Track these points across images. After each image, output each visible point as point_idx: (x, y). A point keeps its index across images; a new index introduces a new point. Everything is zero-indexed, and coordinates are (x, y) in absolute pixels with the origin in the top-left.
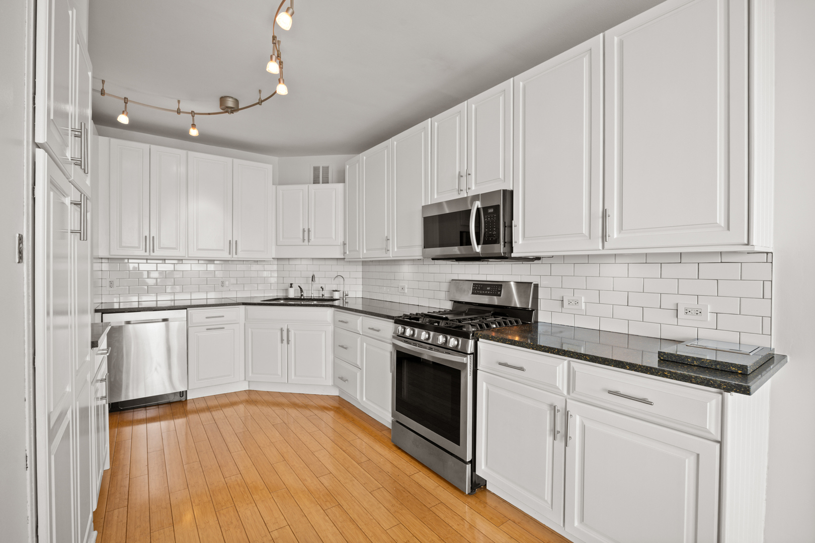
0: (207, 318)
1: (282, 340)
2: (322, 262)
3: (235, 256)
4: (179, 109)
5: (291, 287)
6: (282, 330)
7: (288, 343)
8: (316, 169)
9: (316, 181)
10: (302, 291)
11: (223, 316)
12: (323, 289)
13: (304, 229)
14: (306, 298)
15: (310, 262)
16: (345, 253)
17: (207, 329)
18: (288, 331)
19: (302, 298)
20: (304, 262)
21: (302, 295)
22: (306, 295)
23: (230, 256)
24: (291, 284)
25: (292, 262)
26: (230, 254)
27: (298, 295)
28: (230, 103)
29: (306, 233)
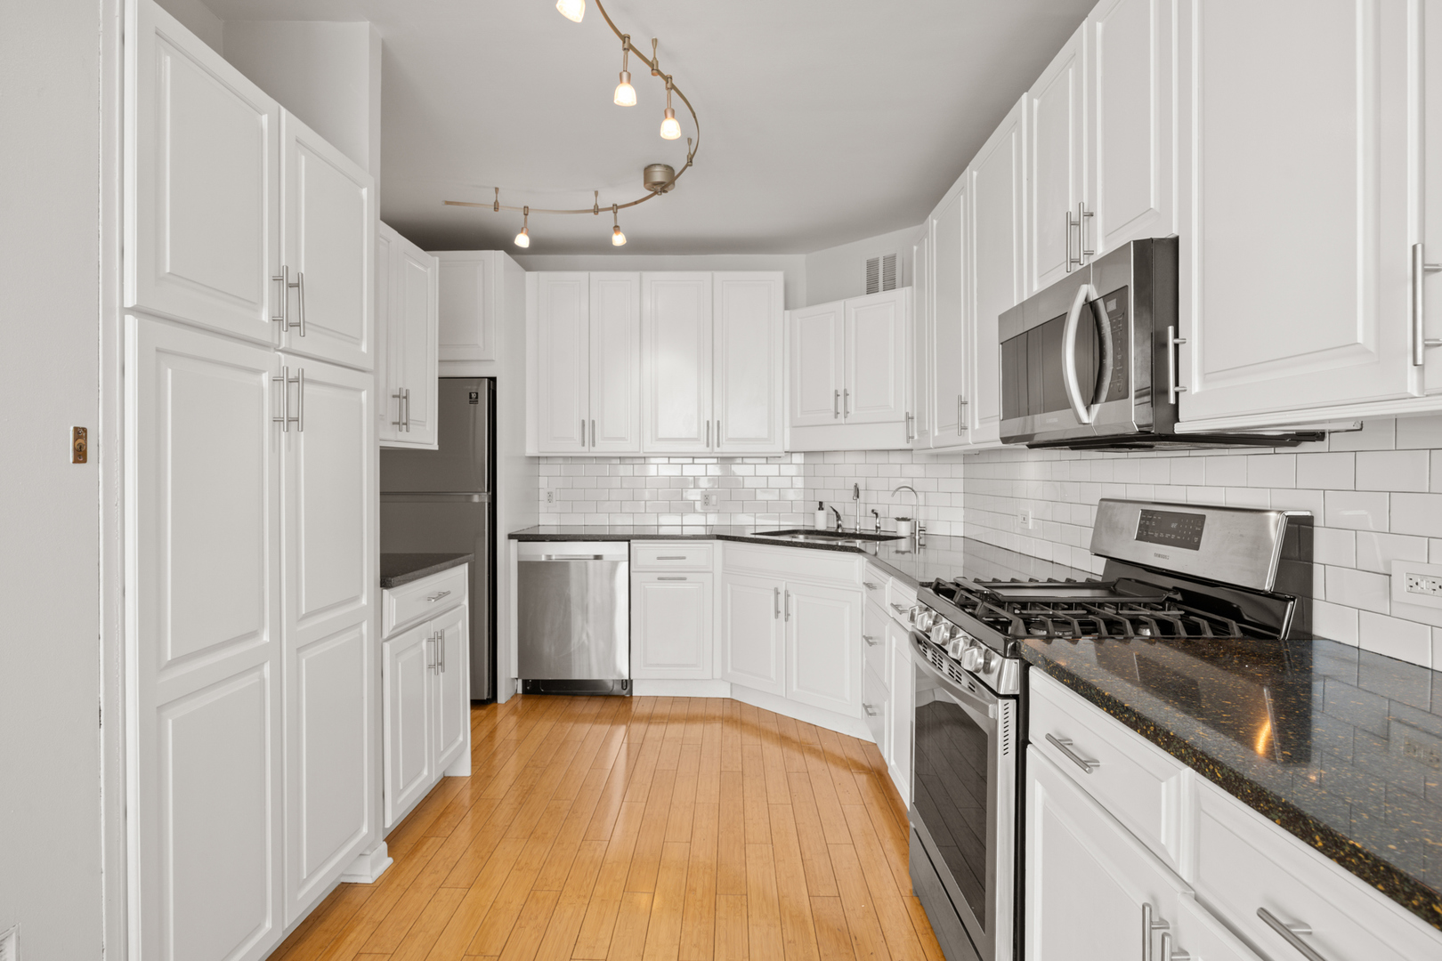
0: (659, 558)
1: (777, 612)
2: (882, 458)
3: (716, 449)
4: (596, 205)
5: (821, 508)
6: (777, 593)
7: (786, 620)
8: (872, 265)
9: (872, 289)
10: (838, 517)
11: (684, 558)
12: (877, 514)
13: (836, 391)
14: (847, 531)
15: (860, 459)
16: (910, 438)
17: (659, 579)
18: (787, 595)
19: (840, 531)
20: (851, 459)
21: (839, 526)
22: (849, 526)
23: (708, 450)
24: (821, 503)
25: (829, 459)
26: (708, 446)
27: (833, 526)
28: (658, 176)
29: (841, 399)
